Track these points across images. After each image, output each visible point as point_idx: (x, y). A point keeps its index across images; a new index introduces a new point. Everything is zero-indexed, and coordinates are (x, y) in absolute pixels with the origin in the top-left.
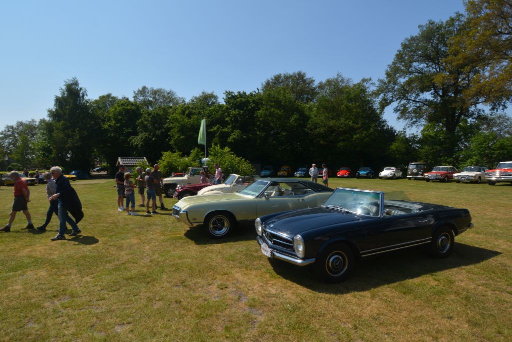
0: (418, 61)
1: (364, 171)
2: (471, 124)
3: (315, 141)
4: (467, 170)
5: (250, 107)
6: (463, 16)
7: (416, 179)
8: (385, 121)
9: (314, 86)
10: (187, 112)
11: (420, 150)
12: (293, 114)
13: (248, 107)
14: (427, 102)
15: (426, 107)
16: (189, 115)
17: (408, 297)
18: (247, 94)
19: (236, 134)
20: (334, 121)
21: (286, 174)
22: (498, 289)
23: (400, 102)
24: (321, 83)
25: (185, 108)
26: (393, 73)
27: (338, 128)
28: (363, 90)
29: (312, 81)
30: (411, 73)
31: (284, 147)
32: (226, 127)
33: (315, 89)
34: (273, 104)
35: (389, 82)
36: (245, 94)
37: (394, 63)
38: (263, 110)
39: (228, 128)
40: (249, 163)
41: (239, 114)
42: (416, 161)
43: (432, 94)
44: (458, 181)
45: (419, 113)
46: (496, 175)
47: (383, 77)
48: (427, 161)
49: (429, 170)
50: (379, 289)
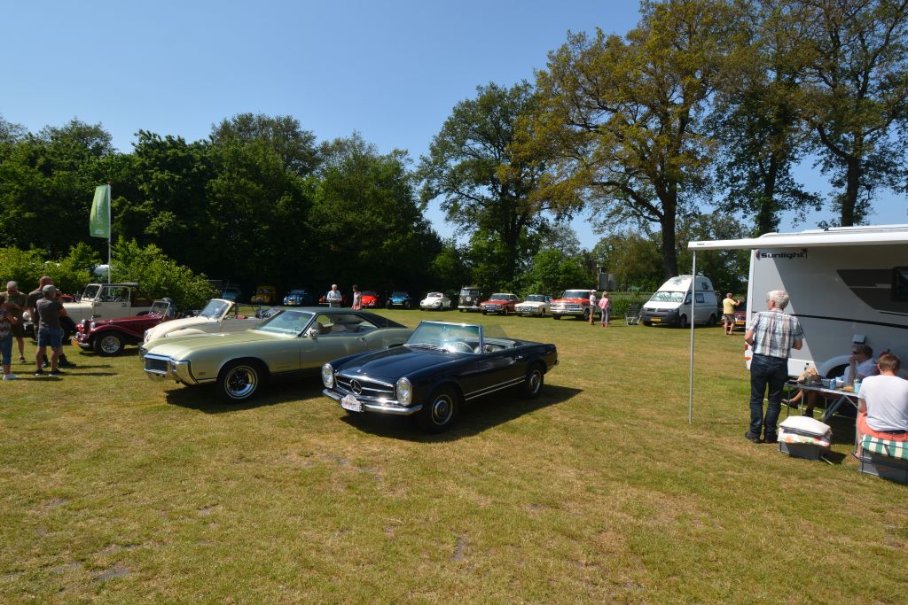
0: (473, 139)
1: (399, 297)
2: (531, 236)
3: (321, 245)
4: (530, 300)
5: (195, 170)
6: (530, 87)
7: (469, 311)
8: (428, 222)
9: (313, 147)
10: (41, 161)
11: (473, 268)
12: (281, 194)
13: (190, 169)
14: (483, 201)
15: (483, 207)
16: (47, 169)
17: (516, 435)
18: (187, 143)
19: (165, 218)
20: (355, 214)
21: (267, 300)
22: (588, 419)
23: (449, 195)
24: (325, 144)
25: (35, 152)
26: (441, 149)
27: (359, 226)
28: (398, 169)
29: (310, 138)
30: (464, 154)
31: (264, 251)
32: (141, 204)
33: (316, 152)
34: (245, 170)
35: (436, 163)
36: (183, 142)
37: (442, 135)
38: (224, 179)
39: (146, 206)
40: (206, 279)
41: (172, 181)
42: (469, 285)
43: (489, 189)
44: (520, 315)
45: (474, 215)
46: (560, 306)
47: (427, 153)
48: (482, 286)
49: (486, 298)
50: (487, 431)
